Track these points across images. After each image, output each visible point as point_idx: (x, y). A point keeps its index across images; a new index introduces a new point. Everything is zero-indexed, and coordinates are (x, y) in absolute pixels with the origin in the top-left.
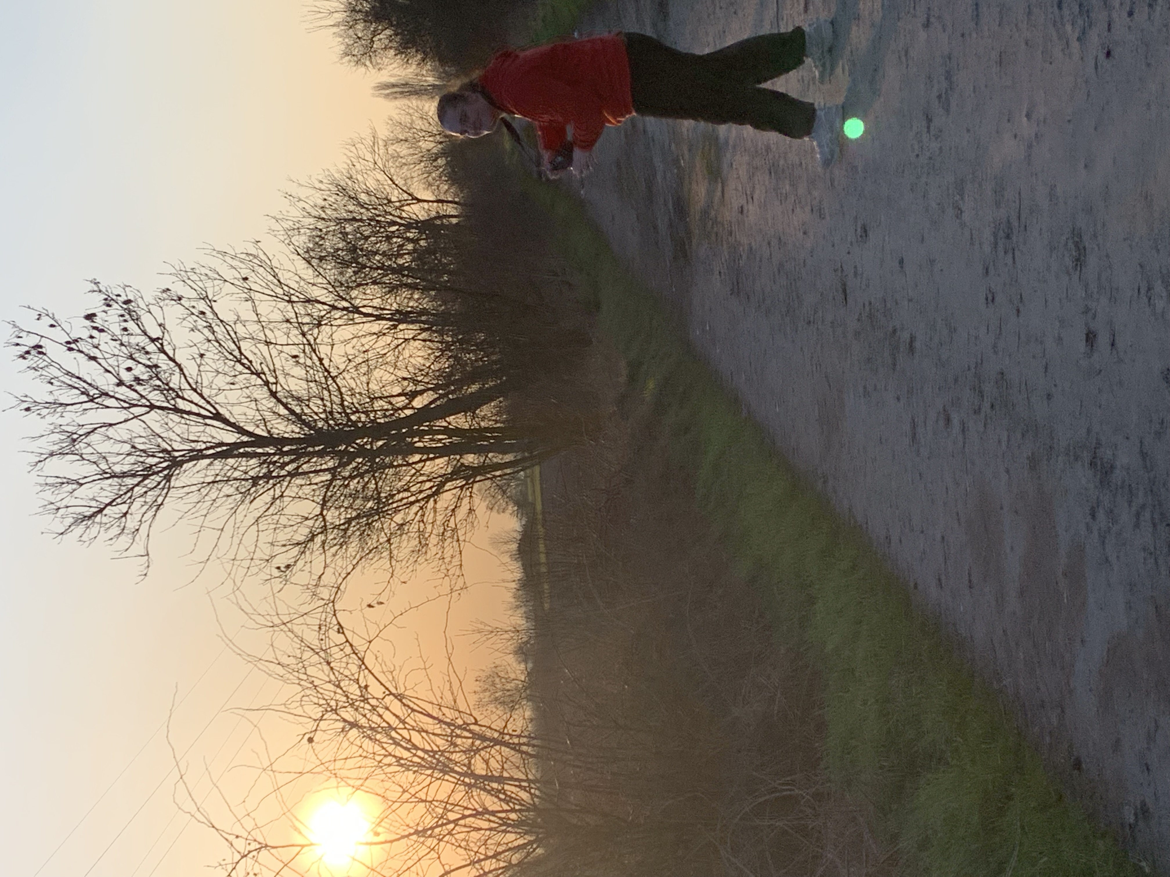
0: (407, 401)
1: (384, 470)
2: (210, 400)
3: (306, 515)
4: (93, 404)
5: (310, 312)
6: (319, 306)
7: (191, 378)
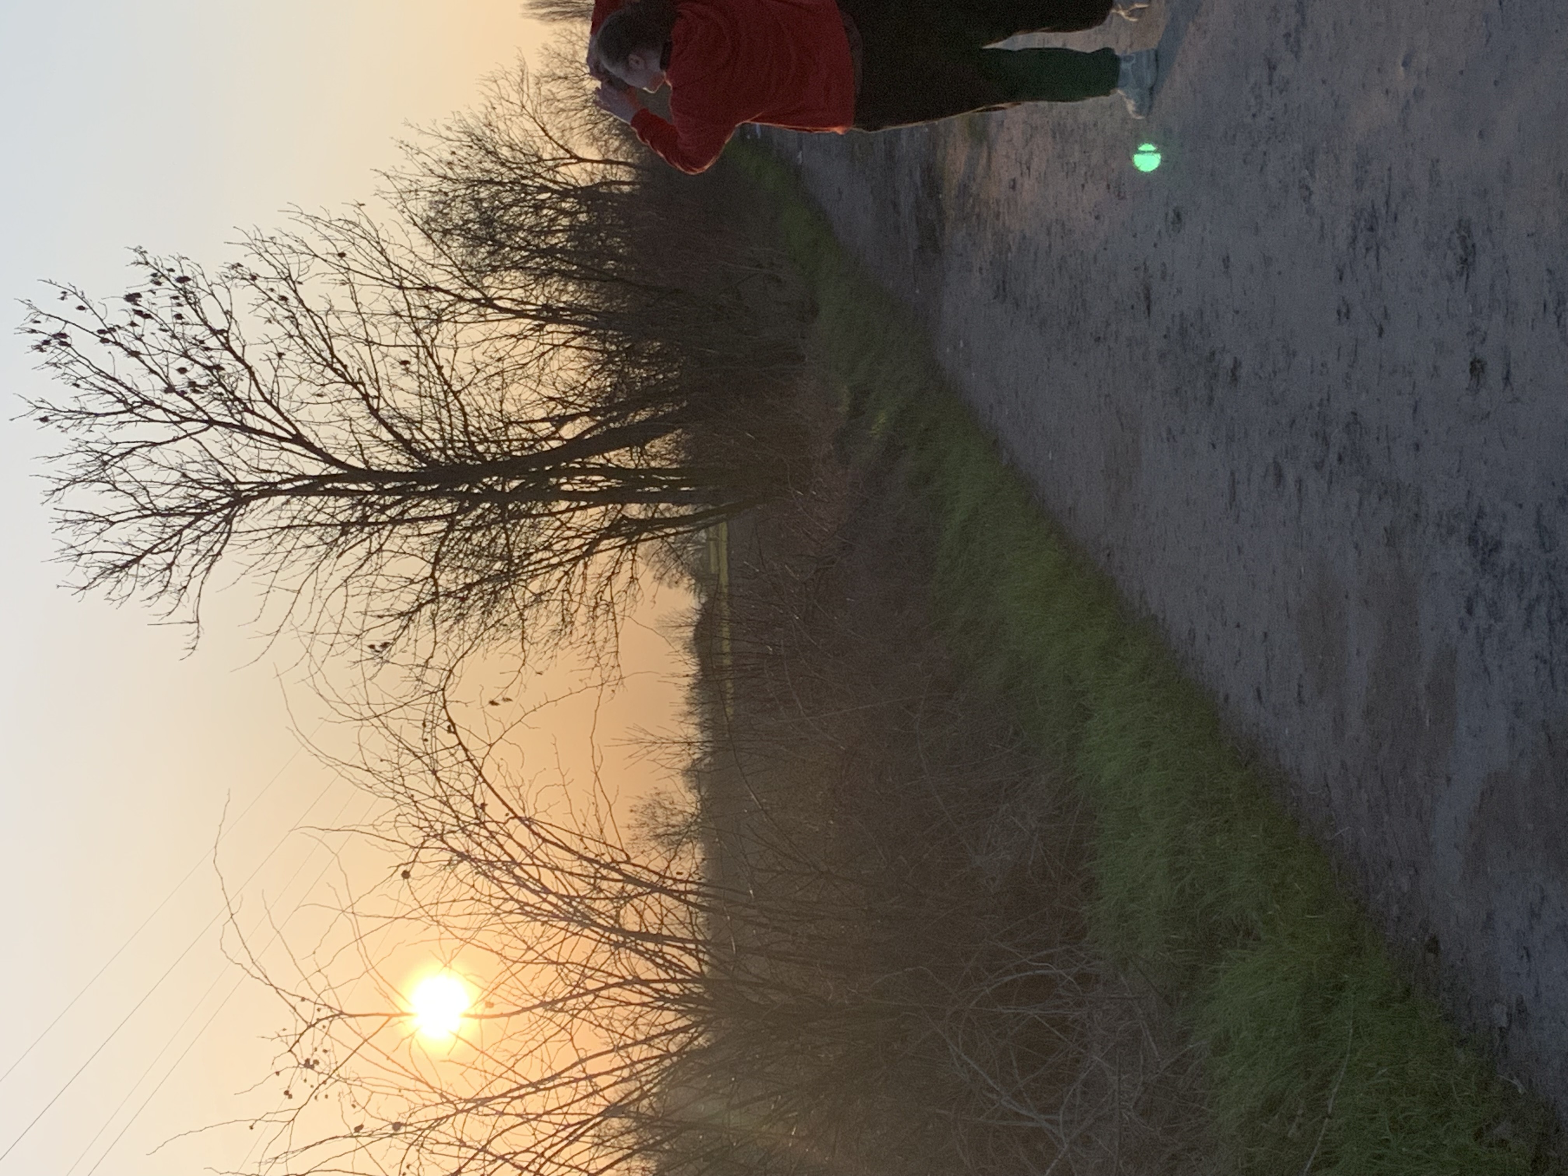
0: (553, 429)
1: (519, 520)
2: (289, 416)
3: (412, 577)
4: (133, 415)
5: (427, 303)
6: (440, 295)
7: (265, 386)
